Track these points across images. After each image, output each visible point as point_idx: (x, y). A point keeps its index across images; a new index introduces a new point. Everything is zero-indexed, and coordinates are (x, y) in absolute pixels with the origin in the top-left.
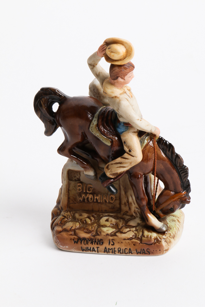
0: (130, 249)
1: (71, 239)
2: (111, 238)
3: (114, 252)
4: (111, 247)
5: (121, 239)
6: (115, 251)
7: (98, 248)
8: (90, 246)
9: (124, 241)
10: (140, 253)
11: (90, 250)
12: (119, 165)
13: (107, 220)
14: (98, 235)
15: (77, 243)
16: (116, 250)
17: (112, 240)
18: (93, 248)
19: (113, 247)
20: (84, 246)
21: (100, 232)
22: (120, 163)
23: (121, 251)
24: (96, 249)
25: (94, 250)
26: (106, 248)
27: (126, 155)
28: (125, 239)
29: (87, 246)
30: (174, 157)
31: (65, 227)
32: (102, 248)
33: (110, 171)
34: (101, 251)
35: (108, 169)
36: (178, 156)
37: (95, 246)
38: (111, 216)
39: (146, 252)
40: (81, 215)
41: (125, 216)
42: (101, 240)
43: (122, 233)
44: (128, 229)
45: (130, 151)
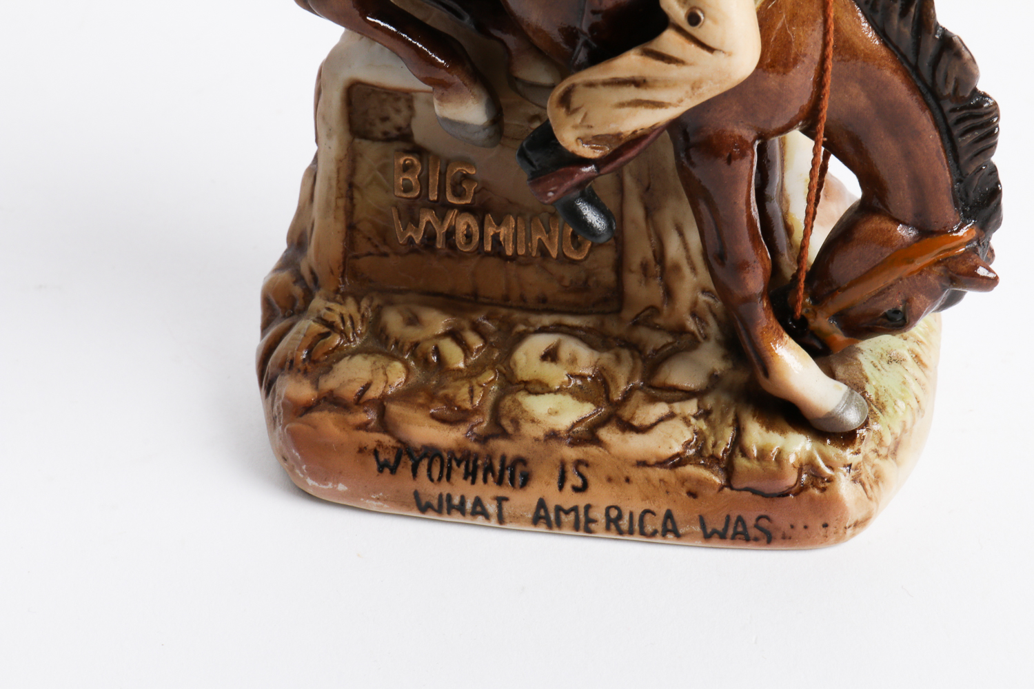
0: (669, 515)
1: (362, 450)
2: (571, 453)
3: (584, 525)
4: (569, 499)
5: (623, 460)
6: (590, 521)
7: (501, 500)
8: (460, 488)
9: (638, 474)
10: (723, 536)
11: (461, 509)
12: (631, 93)
13: (551, 355)
14: (505, 435)
15: (393, 471)
16: (598, 514)
17: (578, 463)
18: (478, 502)
19: (581, 500)
20: (432, 491)
21: (516, 422)
22: (638, 83)
23: (624, 524)
24: (492, 508)
25: (479, 509)
26: (541, 504)
27: (669, 41)
28: (642, 464)
29: (445, 488)
30: (930, 48)
31: (330, 383)
32: (522, 500)
33: (578, 118)
34: (516, 518)
35: (571, 111)
36: (949, 46)
37: (488, 492)
38: (571, 331)
39: (753, 532)
40: (413, 321)
41: (643, 333)
42: (521, 460)
43: (627, 427)
44: (661, 409)
45: (694, 19)
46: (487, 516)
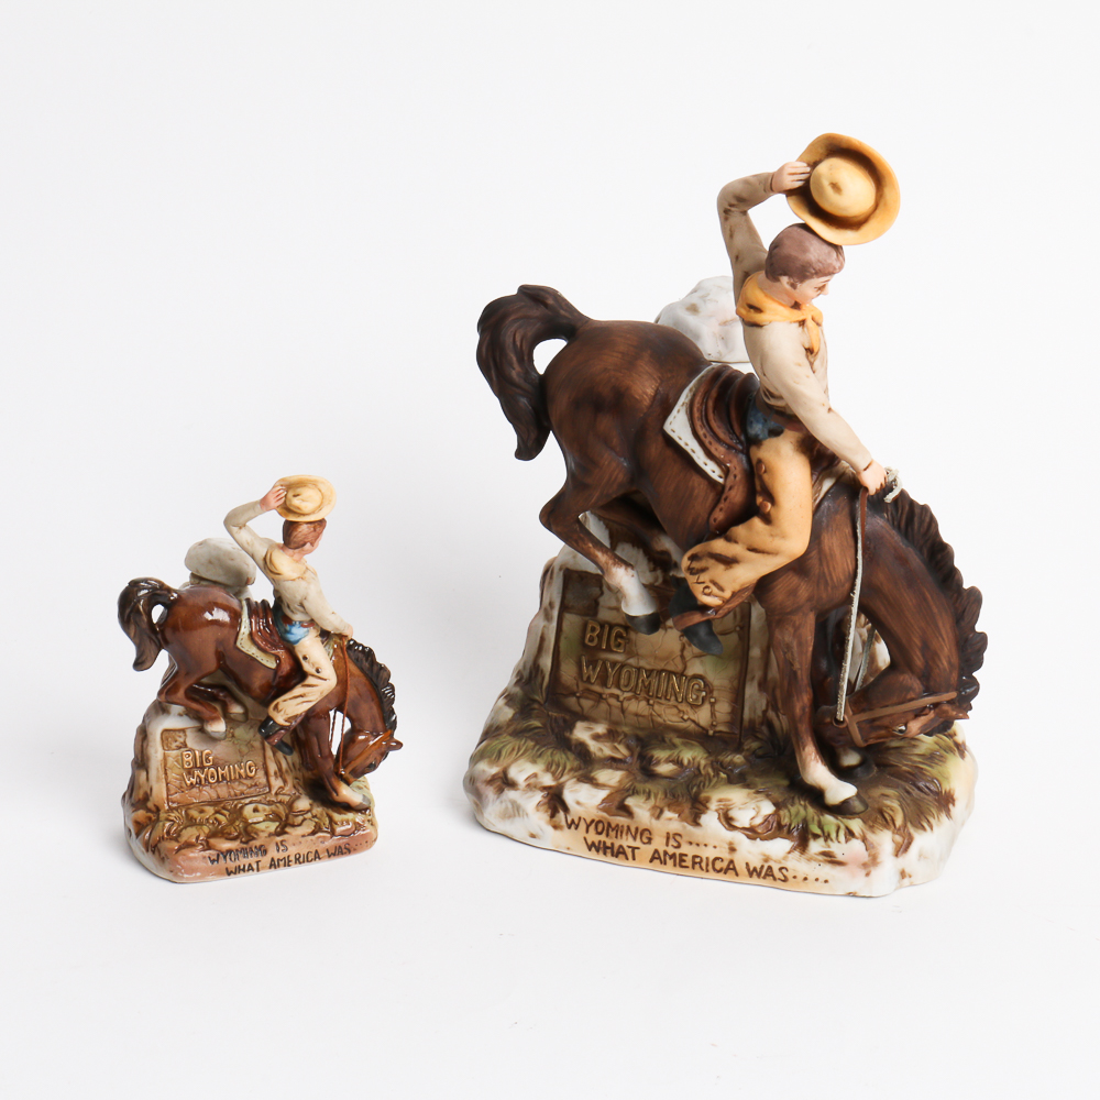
0: (316, 851)
1: (204, 857)
2: (279, 839)
3: (287, 864)
4: (281, 855)
5: (297, 836)
6: (289, 861)
7: (258, 862)
8: (243, 861)
9: (303, 840)
10: (334, 855)
11: (244, 870)
12: (301, 699)
13: (255, 810)
14: (254, 839)
15: (218, 860)
16: (292, 858)
17: (282, 842)
18: (250, 865)
19: (285, 854)
20: (232, 865)
21: (256, 833)
22: (301, 696)
23: (301, 860)
24: (255, 866)
25: (251, 868)
26: (273, 860)
27: (310, 680)
28: (303, 836)
29: (237, 863)
30: (375, 668)
31: (183, 839)
32: (266, 860)
33: (282, 713)
34: (264, 868)
35: (278, 712)
37: (252, 860)
38: (260, 802)
39: (344, 851)
40: (202, 811)
41: (280, 797)
42: (261, 846)
43: (293, 826)
44: (301, 818)
45: (318, 671)
46: (253, 870)
